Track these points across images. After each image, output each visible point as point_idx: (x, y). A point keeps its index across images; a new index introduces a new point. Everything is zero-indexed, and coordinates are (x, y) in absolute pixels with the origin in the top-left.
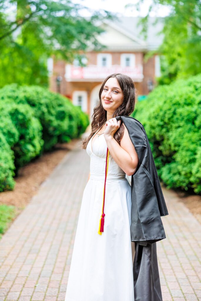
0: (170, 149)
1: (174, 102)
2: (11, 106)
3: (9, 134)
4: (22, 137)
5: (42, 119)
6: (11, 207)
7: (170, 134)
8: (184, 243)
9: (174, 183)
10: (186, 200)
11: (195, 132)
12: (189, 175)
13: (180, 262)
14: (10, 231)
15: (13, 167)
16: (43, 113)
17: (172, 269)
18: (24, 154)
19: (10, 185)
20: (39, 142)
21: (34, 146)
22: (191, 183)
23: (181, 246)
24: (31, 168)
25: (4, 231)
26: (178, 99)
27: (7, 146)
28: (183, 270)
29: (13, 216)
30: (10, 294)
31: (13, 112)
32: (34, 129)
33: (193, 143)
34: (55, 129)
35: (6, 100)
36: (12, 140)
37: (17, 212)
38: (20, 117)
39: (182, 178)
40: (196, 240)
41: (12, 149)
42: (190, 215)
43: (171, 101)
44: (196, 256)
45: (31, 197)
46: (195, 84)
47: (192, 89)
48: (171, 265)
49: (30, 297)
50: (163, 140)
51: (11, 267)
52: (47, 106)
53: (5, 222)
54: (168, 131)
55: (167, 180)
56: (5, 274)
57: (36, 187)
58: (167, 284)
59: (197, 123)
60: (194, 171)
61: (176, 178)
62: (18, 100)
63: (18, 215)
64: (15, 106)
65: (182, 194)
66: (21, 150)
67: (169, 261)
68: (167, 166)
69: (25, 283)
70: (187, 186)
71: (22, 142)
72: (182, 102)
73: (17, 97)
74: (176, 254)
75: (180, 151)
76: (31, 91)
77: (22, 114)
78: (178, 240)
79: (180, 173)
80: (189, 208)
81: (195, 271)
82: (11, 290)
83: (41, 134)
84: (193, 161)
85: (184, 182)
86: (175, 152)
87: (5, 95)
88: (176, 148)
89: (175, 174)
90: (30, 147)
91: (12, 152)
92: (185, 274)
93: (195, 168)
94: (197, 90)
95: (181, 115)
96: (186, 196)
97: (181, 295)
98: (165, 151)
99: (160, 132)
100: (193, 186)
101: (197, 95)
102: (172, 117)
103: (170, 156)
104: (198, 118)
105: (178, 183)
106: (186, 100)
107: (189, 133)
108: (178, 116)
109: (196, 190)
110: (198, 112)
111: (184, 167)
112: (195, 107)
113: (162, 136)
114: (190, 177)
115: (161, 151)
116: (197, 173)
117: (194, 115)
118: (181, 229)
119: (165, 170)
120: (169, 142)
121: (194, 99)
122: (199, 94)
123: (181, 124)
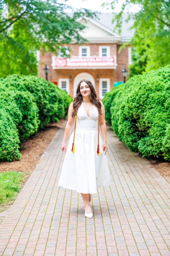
0: (145, 126)
1: (147, 88)
2: (14, 93)
3: (15, 115)
4: (25, 117)
5: (39, 103)
6: (20, 173)
7: (145, 114)
10: (157, 166)
11: (164, 112)
12: (159, 146)
13: (154, 209)
14: (22, 190)
15: (19, 142)
16: (40, 98)
17: (149, 214)
18: (26, 132)
19: (17, 156)
20: (38, 122)
21: (33, 124)
22: (161, 152)
23: (155, 198)
24: (30, 143)
25: (19, 190)
26: (150, 86)
27: (14, 125)
28: (157, 214)
29: (24, 180)
30: (32, 231)
31: (17, 97)
32: (34, 111)
33: (162, 121)
34: (49, 110)
35: (10, 87)
36: (17, 120)
37: (26, 177)
38: (24, 101)
39: (154, 149)
41: (17, 127)
42: (161, 177)
43: (145, 88)
44: (166, 205)
45: (35, 165)
46: (164, 74)
47: (161, 78)
48: (148, 211)
49: (48, 233)
50: (139, 118)
51: (30, 214)
52: (43, 92)
53: (18, 183)
54: (143, 111)
56: (26, 219)
57: (36, 158)
58: (146, 223)
59: (166, 104)
60: (163, 143)
61: (149, 149)
62: (19, 88)
64: (19, 93)
65: (155, 162)
66: (24, 128)
67: (146, 209)
68: (142, 139)
70: (158, 154)
71: (25, 122)
72: (153, 88)
73: (19, 85)
74: (151, 204)
75: (152, 127)
76: (29, 79)
77: (25, 98)
78: (153, 195)
81: (166, 215)
82: (33, 229)
83: (38, 115)
84: (163, 135)
85: (156, 152)
86: (149, 128)
87: (8, 83)
88: (150, 125)
89: (148, 146)
90: (31, 126)
91: (17, 130)
92: (159, 217)
93: (164, 140)
94: (165, 78)
95: (153, 99)
96: (157, 163)
97: (157, 230)
98: (140, 127)
99: (137, 112)
100: (163, 155)
101: (165, 83)
102: (146, 100)
103: (145, 131)
104: (166, 101)
105: (151, 152)
106: (156, 86)
107: (159, 113)
108: (150, 100)
109: (165, 158)
110: (166, 96)
111: (155, 139)
112: (164, 92)
113: (138, 116)
114: (161, 147)
115: (137, 127)
116: (165, 144)
117: (163, 98)
118: (155, 187)
119: (140, 142)
120: (144, 120)
121: (163, 86)
122: (167, 81)
123: (153, 106)
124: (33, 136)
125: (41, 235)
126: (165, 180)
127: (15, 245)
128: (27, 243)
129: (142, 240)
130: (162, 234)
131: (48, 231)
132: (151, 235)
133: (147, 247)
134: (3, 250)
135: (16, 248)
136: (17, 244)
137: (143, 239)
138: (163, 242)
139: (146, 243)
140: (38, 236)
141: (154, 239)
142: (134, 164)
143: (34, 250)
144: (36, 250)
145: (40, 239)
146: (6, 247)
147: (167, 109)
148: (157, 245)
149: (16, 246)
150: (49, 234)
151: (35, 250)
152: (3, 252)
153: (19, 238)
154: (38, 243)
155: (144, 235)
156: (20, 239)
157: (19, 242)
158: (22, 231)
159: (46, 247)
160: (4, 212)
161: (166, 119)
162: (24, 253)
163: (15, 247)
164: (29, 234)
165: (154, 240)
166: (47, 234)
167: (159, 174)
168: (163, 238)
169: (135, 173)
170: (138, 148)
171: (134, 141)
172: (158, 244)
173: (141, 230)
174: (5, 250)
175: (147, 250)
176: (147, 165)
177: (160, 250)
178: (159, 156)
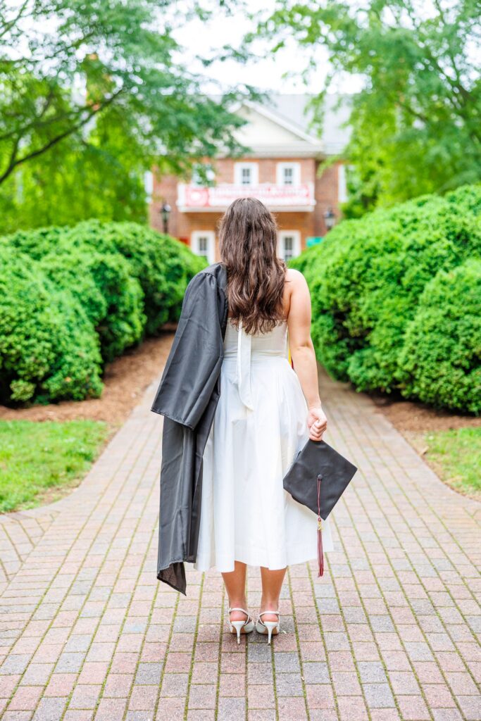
0: (362, 326)
1: (367, 247)
2: (90, 259)
3: (92, 304)
4: (112, 309)
5: (143, 280)
6: (100, 423)
7: (361, 300)
8: (383, 472)
9: (368, 382)
10: (387, 410)
11: (401, 296)
12: (392, 368)
13: (375, 497)
14: (102, 457)
15: (99, 359)
16: (146, 269)
17: (363, 506)
18: (116, 339)
19: (95, 390)
20: (141, 319)
21: (131, 324)
22: (396, 381)
23: (377, 475)
24: (125, 363)
25: (94, 458)
26: (373, 241)
27: (89, 324)
28: (379, 507)
29: (105, 437)
30: (115, 541)
31: (96, 267)
32: (131, 296)
33: (398, 315)
34: (165, 296)
35: (83, 246)
36: (96, 314)
37: (111, 431)
38: (109, 275)
39: (381, 374)
40: (402, 468)
41: (97, 329)
42: (395, 431)
43: (362, 246)
44: (401, 489)
45: (132, 409)
46: (403, 217)
47: (397, 225)
48: (361, 501)
49: (147, 545)
50: (349, 310)
51: (112, 506)
52: (152, 257)
53: (94, 444)
54: (357, 295)
55: (357, 378)
56: (104, 516)
57: (136, 393)
58: (354, 525)
59: (406, 281)
60: (400, 361)
61: (371, 373)
62: (102, 248)
63: (114, 435)
64: (99, 257)
65: (383, 401)
66: (111, 332)
67: (358, 496)
68: (357, 354)
69: (137, 526)
70: (389, 386)
71: (113, 318)
72: (380, 247)
73: (101, 242)
74: (369, 486)
75: (378, 328)
76: (124, 230)
77: (112, 270)
78: (373, 467)
79: (377, 366)
80: (393, 422)
81: (398, 509)
82: (117, 535)
83: (141, 304)
84: (399, 344)
85: (385, 380)
86: (370, 330)
87: (80, 238)
88: (371, 324)
89: (369, 367)
90: (125, 327)
91: (96, 335)
92: (383, 512)
93: (402, 354)
94: (404, 226)
95: (378, 269)
96: (388, 404)
97: (376, 539)
98: (353, 328)
99: (345, 297)
100: (400, 386)
101: (405, 235)
102: (364, 272)
103: (362, 337)
104: (407, 274)
105: (374, 381)
106: (386, 243)
107: (391, 298)
108: (373, 271)
109: (404, 393)
110: (406, 264)
111: (384, 354)
112: (402, 255)
113: (347, 304)
114: (395, 371)
115: (346, 329)
116: (405, 363)
117: (401, 268)
118: (379, 451)
119: (353, 360)
120: (360, 314)
121: (400, 241)
122: (409, 233)
123: (379, 284)
124: (132, 349)
125: (132, 547)
126: (402, 440)
127: (77, 569)
128: (103, 563)
129: (343, 559)
130: (385, 546)
131: (148, 541)
132: (362, 548)
133: (352, 573)
134: (51, 579)
135: (78, 573)
136: (81, 566)
137: (344, 556)
138: (387, 562)
139: (350, 566)
140: (125, 551)
141: (367, 556)
142: (341, 406)
143: (115, 579)
144: (120, 578)
145: (129, 557)
146: (58, 572)
147: (409, 290)
148: (372, 569)
149: (79, 570)
150: (149, 545)
151: (117, 578)
152: (52, 582)
153: (87, 555)
154: (125, 564)
155: (347, 548)
156: (88, 557)
157: (85, 563)
158: (94, 540)
159: (141, 572)
160: (60, 502)
161: (406, 311)
162: (94, 583)
163: (76, 572)
164: (108, 547)
165: (368, 560)
166: (145, 546)
167: (390, 426)
168: (387, 556)
169: (341, 424)
170: (349, 371)
171: (341, 358)
172: (376, 568)
173: (343, 538)
174: (54, 578)
175: (352, 579)
176: (366, 408)
177: (379, 580)
178: (391, 388)
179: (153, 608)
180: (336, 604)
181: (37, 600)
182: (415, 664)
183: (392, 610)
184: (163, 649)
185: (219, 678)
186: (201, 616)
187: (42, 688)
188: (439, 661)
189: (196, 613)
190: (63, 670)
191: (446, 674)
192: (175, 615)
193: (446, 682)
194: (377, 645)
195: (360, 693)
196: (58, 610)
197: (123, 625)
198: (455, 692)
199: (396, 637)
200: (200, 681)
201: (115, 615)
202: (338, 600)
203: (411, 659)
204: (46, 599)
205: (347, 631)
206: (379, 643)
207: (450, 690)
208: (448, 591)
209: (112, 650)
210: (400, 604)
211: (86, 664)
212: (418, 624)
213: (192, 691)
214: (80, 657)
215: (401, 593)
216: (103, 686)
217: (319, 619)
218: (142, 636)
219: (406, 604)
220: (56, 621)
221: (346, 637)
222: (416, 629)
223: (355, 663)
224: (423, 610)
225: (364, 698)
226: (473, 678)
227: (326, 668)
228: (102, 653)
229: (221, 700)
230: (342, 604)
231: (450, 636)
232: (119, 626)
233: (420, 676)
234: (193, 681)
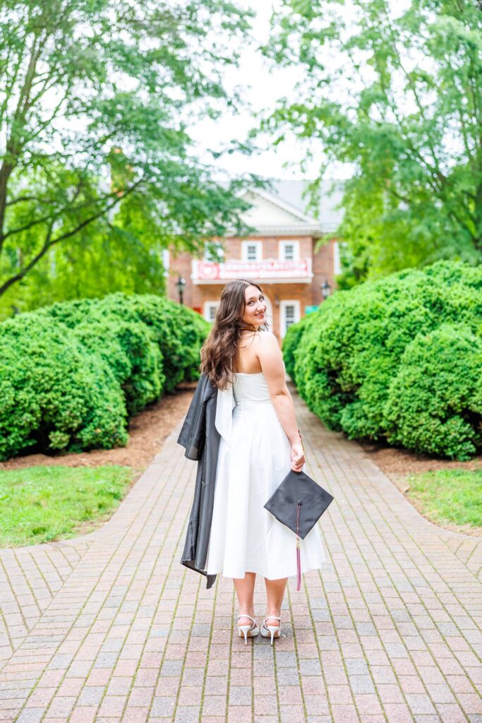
0: (352, 382)
1: (355, 314)
2: (117, 326)
3: (119, 366)
4: (136, 370)
5: (162, 344)
6: (127, 468)
7: (351, 360)
8: (371, 507)
9: (359, 431)
10: (375, 455)
11: (386, 356)
12: (378, 418)
13: (362, 527)
14: (128, 496)
15: (125, 413)
16: (165, 334)
18: (139, 395)
19: (121, 439)
20: (160, 378)
21: (152, 383)
22: (382, 430)
23: (365, 510)
24: (147, 417)
25: (122, 497)
26: (360, 309)
27: (116, 383)
28: (366, 536)
29: (131, 479)
30: (141, 564)
31: (122, 333)
32: (152, 358)
33: (382, 372)
34: (181, 358)
35: (111, 316)
36: (122, 374)
37: (135, 475)
38: (134, 340)
39: (369, 424)
40: (386, 503)
41: (123, 387)
42: (381, 473)
43: (351, 314)
44: (385, 520)
45: (153, 456)
46: (386, 288)
47: (381, 295)
48: (350, 531)
50: (341, 369)
51: (138, 536)
52: (170, 325)
53: (122, 486)
54: (348, 356)
55: (349, 427)
56: (132, 544)
57: (157, 443)
58: (344, 551)
59: (389, 343)
60: (385, 412)
61: (360, 424)
62: (127, 317)
63: (138, 478)
64: (125, 325)
65: (372, 448)
66: (135, 389)
67: (348, 527)
68: (348, 407)
69: (160, 552)
70: (376, 434)
71: (136, 377)
72: (366, 314)
73: (126, 311)
74: (358, 519)
75: (365, 384)
76: (146, 301)
77: (136, 335)
78: (362, 503)
79: (366, 417)
80: (380, 466)
81: (382, 537)
82: (143, 560)
83: (161, 366)
84: (384, 397)
85: (373, 429)
86: (359, 385)
87: (107, 308)
88: (360, 381)
89: (359, 418)
90: (147, 385)
91: (122, 392)
92: (369, 540)
93: (386, 407)
94: (387, 296)
95: (365, 333)
96: (375, 451)
97: (362, 562)
98: (344, 384)
99: (337, 357)
100: (385, 434)
101: (388, 304)
102: (353, 335)
103: (352, 392)
104: (390, 337)
105: (363, 430)
106: (372, 311)
107: (377, 358)
108: (361, 335)
109: (389, 440)
110: (389, 328)
111: (371, 407)
112: (386, 321)
113: (339, 364)
114: (381, 421)
115: (339, 385)
116: (390, 414)
117: (385, 332)
118: (367, 490)
119: (345, 412)
120: (350, 372)
121: (383, 309)
122: (391, 302)
123: (366, 346)
124: (153, 405)
125: (156, 569)
126: (387, 480)
127: (110, 587)
128: (131, 582)
129: (335, 578)
130: (370, 567)
131: (169, 564)
132: (350, 569)
133: (342, 589)
134: (88, 595)
135: (111, 590)
136: (113, 585)
137: (335, 576)
138: (372, 580)
139: (340, 583)
140: (150, 572)
141: (355, 576)
142: (335, 452)
145: (153, 577)
146: (94, 590)
147: (391, 351)
148: (359, 586)
149: (112, 588)
151: (144, 594)
152: (89, 598)
153: (118, 576)
154: (150, 583)
155: (338, 570)
157: (117, 582)
158: (124, 564)
160: (94, 533)
161: (390, 369)
162: (124, 598)
163: (109, 589)
164: (135, 568)
165: (356, 578)
166: (167, 569)
167: (377, 468)
168: (372, 575)
169: (335, 467)
170: (341, 422)
171: (334, 410)
172: (361, 584)
173: (334, 561)
174: (91, 594)
175: (341, 594)
176: (357, 453)
177: (364, 595)
178: (378, 437)
179: (174, 617)
180: (328, 613)
181: (77, 612)
182: (392, 661)
183: (374, 618)
184: (184, 649)
185: (230, 672)
186: (215, 623)
187: (84, 680)
188: (413, 657)
189: (210, 621)
190: (101, 666)
191: (418, 668)
192: (193, 623)
193: (419, 674)
194: (362, 645)
195: (347, 682)
196: (95, 620)
197: (149, 631)
198: (425, 682)
199: (377, 639)
200: (214, 674)
201: (142, 623)
202: (330, 611)
203: (390, 656)
204: (84, 611)
205: (336, 634)
206: (363, 644)
207: (422, 680)
208: (423, 603)
209: (141, 650)
210: (382, 613)
211: (119, 661)
212: (397, 629)
213: (208, 682)
214: (115, 656)
215: (383, 605)
216: (134, 678)
217: (313, 625)
218: (166, 639)
219: (387, 613)
220: (93, 628)
221: (335, 639)
222: (395, 633)
223: (343, 660)
224: (401, 619)
225: (350, 686)
226: (441, 671)
227: (319, 664)
228: (133, 653)
229: (231, 688)
230: (333, 613)
231: (423, 638)
232: (146, 632)
233: (396, 670)
234: (208, 674)
